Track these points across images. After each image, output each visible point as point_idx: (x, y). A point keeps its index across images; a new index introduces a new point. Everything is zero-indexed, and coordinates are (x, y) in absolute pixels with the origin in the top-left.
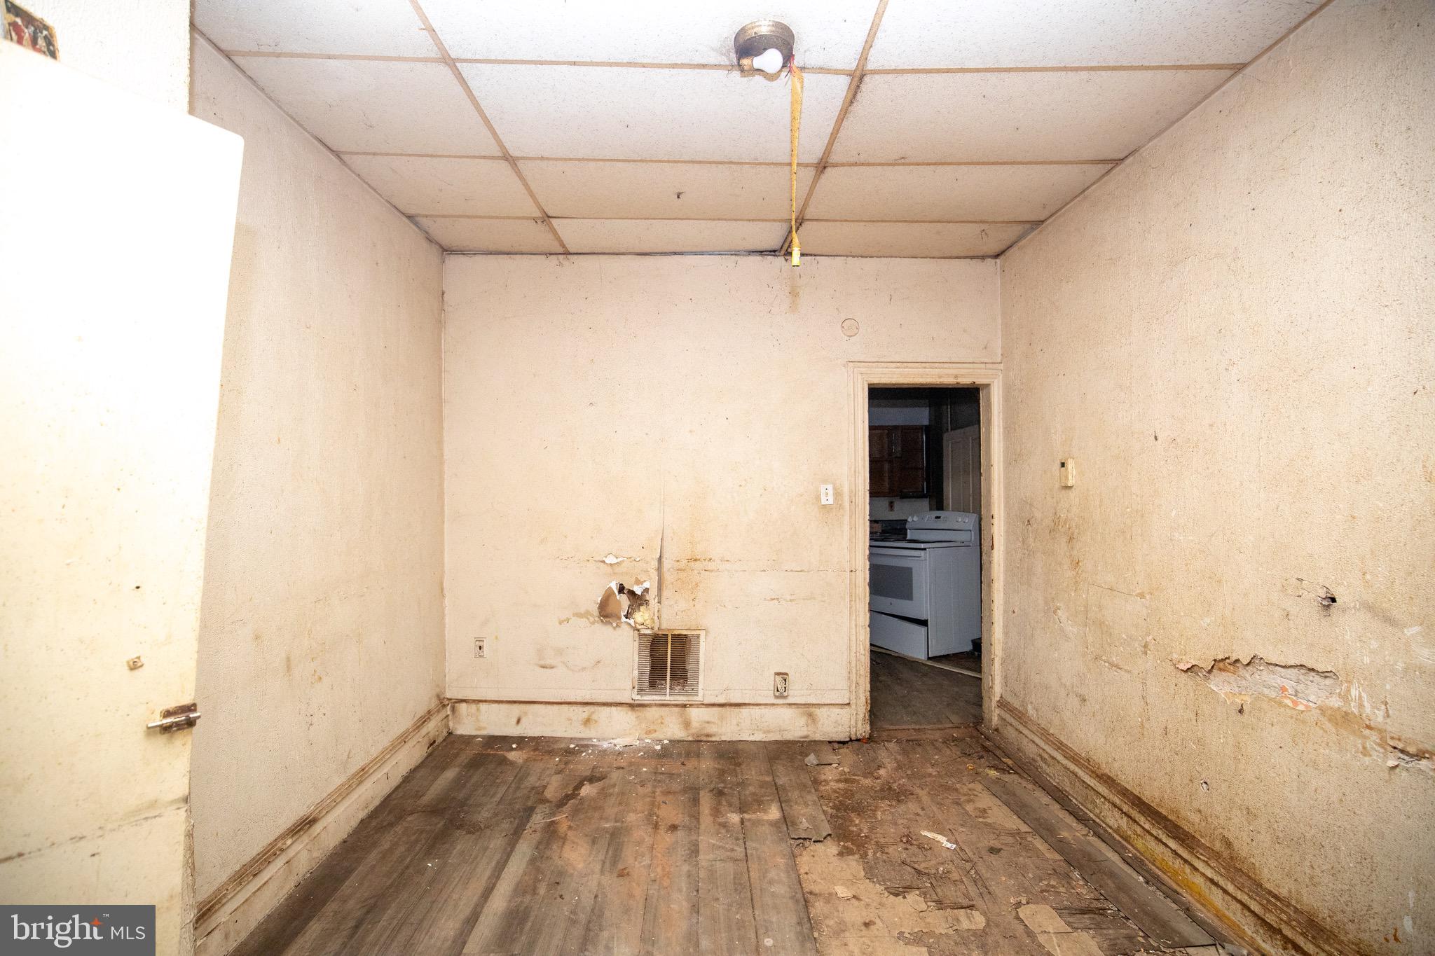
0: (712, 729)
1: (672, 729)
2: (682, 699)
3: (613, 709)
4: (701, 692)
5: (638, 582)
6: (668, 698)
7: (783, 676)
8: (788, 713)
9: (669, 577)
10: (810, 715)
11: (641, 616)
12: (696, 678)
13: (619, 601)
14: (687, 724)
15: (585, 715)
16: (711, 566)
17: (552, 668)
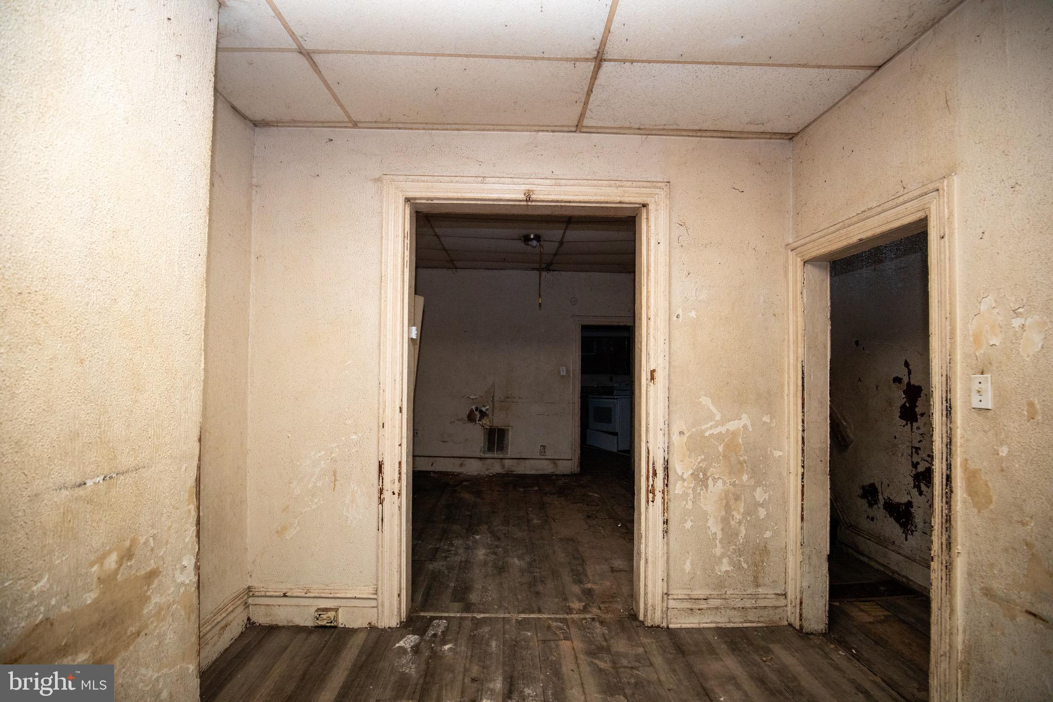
0: (513, 469)
1: (497, 469)
2: (501, 456)
3: (472, 459)
4: (509, 453)
5: (484, 406)
6: (495, 455)
7: (544, 447)
8: (546, 462)
9: (497, 405)
10: (555, 463)
11: (485, 421)
12: (507, 447)
13: (476, 415)
14: (503, 466)
15: (460, 462)
16: (515, 400)
17: (447, 442)
